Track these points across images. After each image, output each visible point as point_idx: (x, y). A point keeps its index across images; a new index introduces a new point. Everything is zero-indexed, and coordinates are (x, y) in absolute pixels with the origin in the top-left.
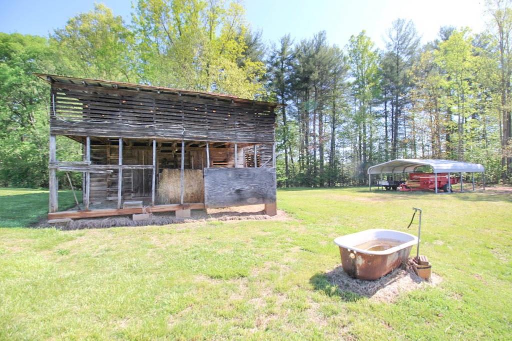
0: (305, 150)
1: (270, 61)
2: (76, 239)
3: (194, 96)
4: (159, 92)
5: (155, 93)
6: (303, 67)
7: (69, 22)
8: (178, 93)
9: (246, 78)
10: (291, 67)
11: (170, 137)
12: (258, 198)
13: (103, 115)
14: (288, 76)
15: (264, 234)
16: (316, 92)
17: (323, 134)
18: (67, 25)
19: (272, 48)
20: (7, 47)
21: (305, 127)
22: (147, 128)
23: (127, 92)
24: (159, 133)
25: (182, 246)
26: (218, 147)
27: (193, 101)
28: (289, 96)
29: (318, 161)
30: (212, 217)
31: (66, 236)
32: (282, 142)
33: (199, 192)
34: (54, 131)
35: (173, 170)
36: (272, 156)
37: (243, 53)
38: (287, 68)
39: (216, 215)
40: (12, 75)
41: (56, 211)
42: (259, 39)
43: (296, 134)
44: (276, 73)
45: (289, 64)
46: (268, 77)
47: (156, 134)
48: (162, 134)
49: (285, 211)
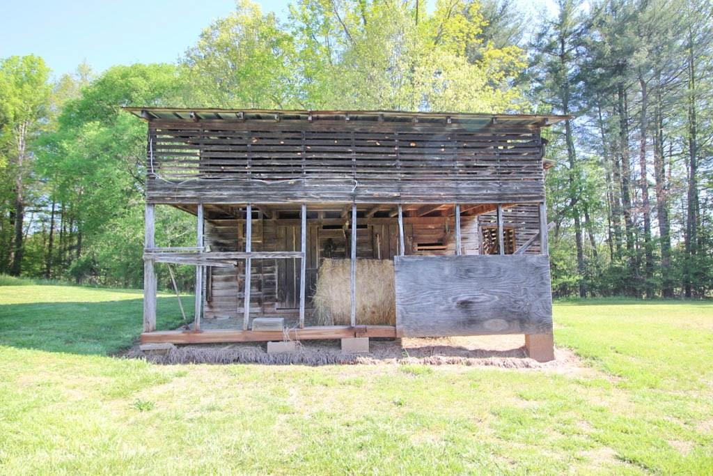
0: (622, 218)
1: (536, 44)
2: (171, 381)
3: (375, 119)
4: (310, 118)
5: (304, 121)
6: (611, 43)
7: (202, 36)
8: (344, 116)
9: (486, 81)
10: (582, 49)
11: (332, 198)
12: (509, 321)
13: (223, 168)
14: (577, 67)
15: (522, 405)
16: (644, 92)
17: (667, 180)
18: (200, 39)
19: (539, 17)
20: (126, 85)
21: (621, 168)
22: (291, 185)
23: (258, 123)
24: (311, 193)
25: (341, 415)
26: (424, 216)
27: (372, 128)
28: (580, 107)
29: (656, 241)
30: (411, 355)
31: (157, 375)
32: (568, 204)
33: (386, 304)
34: (153, 198)
35: (341, 260)
36: (540, 232)
37: (478, 36)
38: (574, 52)
39: (418, 352)
40: (133, 125)
41: (154, 330)
42: (511, 6)
43: (599, 186)
44: (550, 64)
45: (577, 44)
46: (533, 76)
47: (306, 194)
48: (317, 194)
49: (575, 351)
